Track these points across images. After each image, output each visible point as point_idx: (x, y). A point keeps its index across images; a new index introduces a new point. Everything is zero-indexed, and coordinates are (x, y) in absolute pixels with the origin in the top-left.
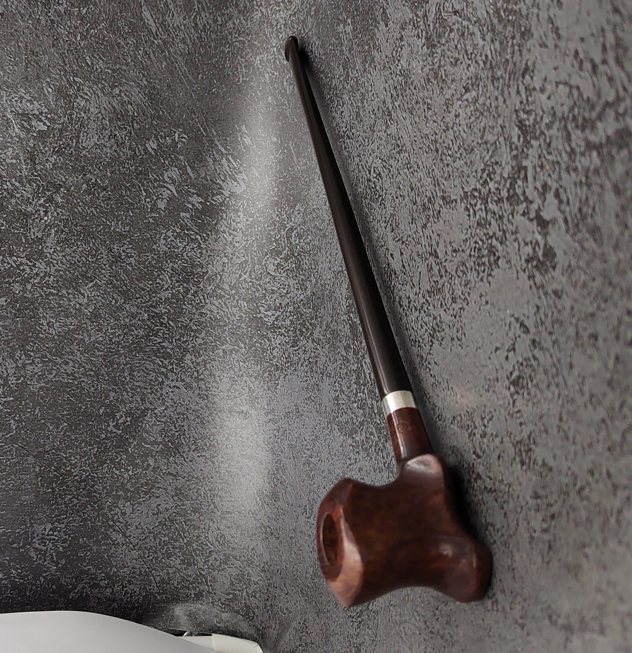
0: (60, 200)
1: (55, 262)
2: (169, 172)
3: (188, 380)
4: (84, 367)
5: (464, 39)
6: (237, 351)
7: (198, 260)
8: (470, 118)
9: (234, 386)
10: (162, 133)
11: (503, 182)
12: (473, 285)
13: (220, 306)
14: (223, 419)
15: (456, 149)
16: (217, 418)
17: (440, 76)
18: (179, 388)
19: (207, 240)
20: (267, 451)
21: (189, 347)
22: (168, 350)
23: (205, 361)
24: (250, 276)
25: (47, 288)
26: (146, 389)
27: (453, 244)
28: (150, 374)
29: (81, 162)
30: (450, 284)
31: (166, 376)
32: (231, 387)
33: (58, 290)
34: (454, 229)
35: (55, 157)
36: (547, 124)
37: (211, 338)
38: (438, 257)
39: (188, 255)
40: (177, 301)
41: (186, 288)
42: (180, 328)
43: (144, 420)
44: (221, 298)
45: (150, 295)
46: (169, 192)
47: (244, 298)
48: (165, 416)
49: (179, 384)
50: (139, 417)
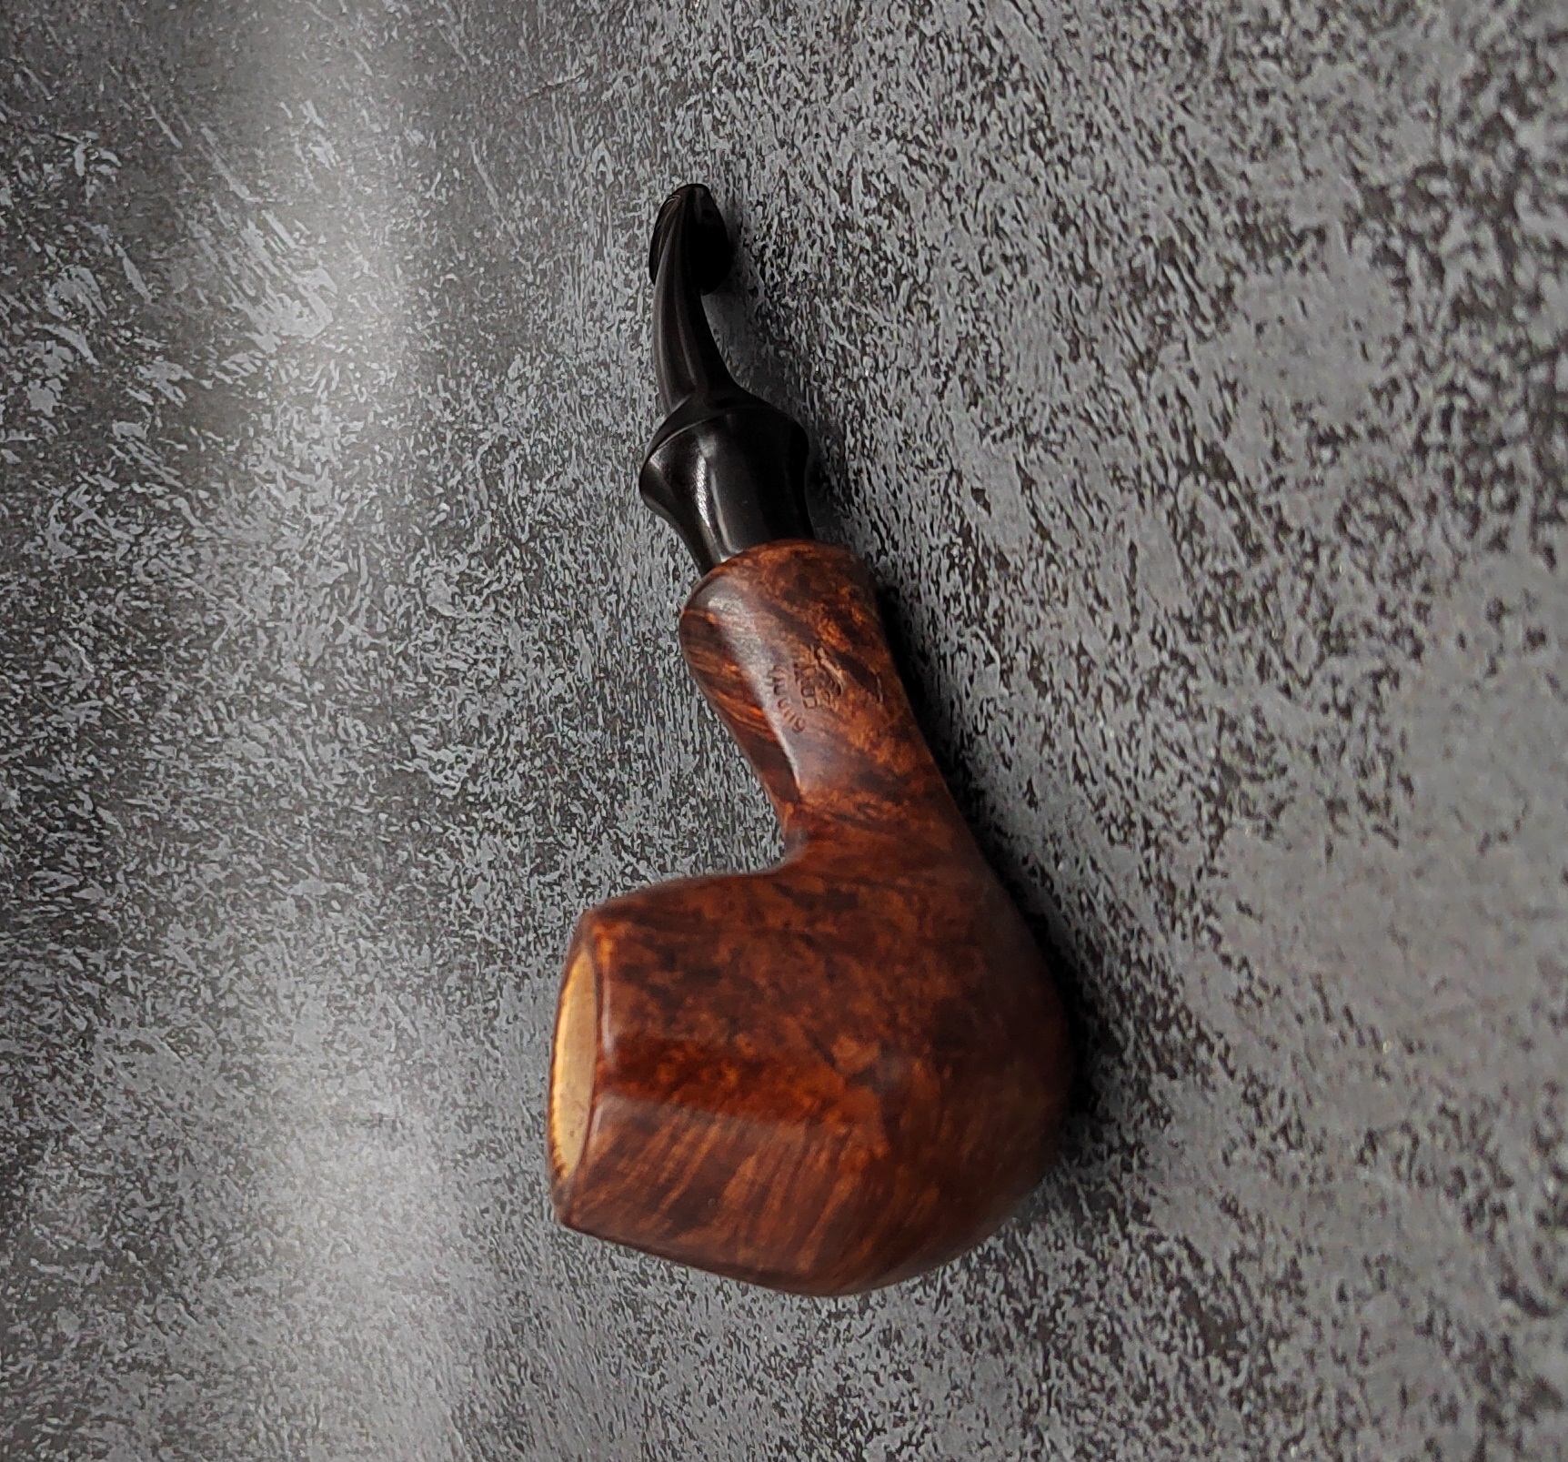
2: (61, 285)
3: (180, 1017)
6: (345, 901)
7: (188, 582)
9: (346, 1027)
10: (27, 151)
13: (274, 742)
14: (316, 1152)
18: (150, 1050)
19: (213, 511)
21: (176, 896)
22: (103, 915)
23: (237, 945)
24: (370, 625)
26: (32, 1061)
27: (1315, 413)
28: (41, 1008)
31: (100, 1010)
32: (334, 1033)
34: (1314, 348)
37: (247, 859)
39: (151, 568)
40: (120, 735)
41: (149, 684)
42: (139, 831)
43: (33, 1175)
44: (276, 714)
45: (23, 721)
46: (67, 353)
47: (354, 709)
48: (106, 1156)
49: (145, 1036)
50: (14, 1168)
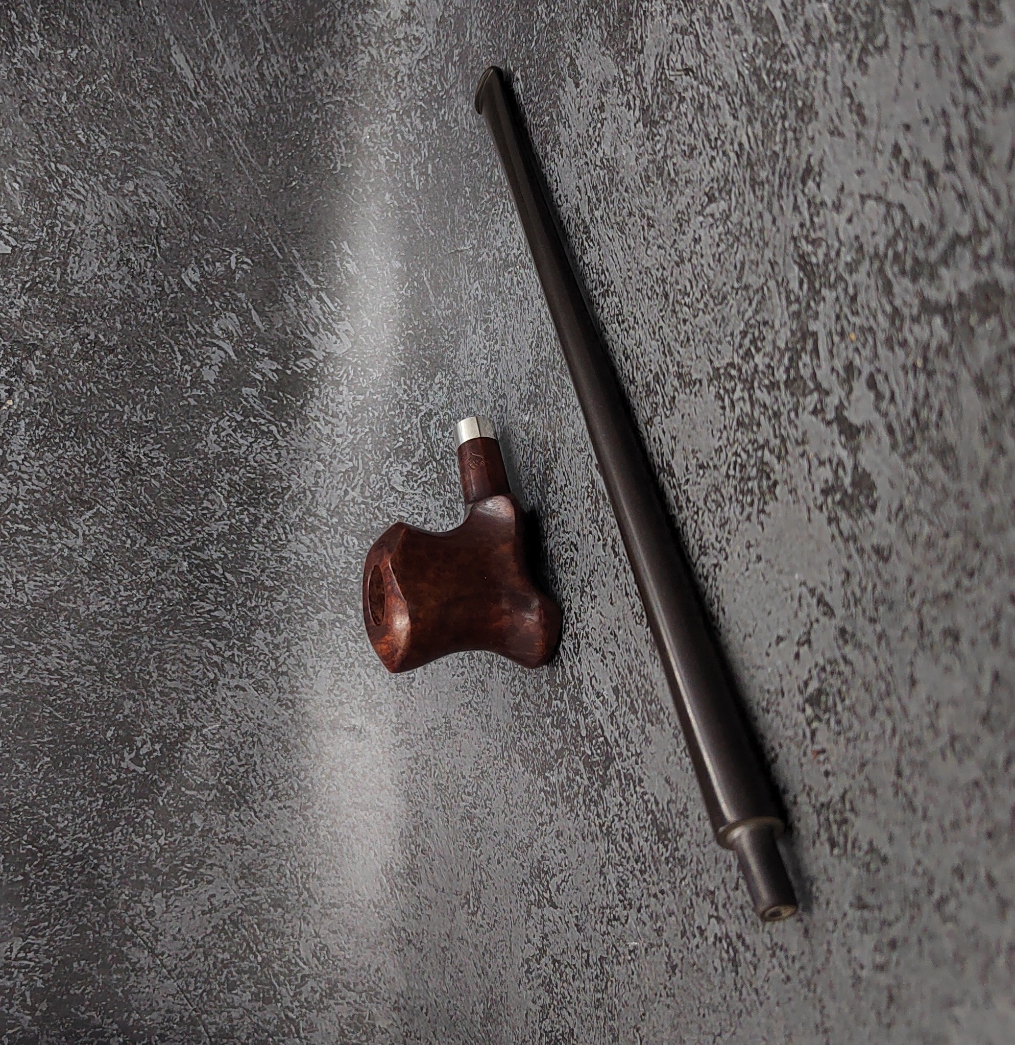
0: (35, 371)
1: (25, 476)
2: (221, 321)
3: (260, 675)
4: (77, 658)
5: (702, 115)
6: (343, 623)
7: (274, 466)
8: (718, 245)
9: (339, 683)
10: (208, 256)
11: (777, 356)
12: (734, 526)
13: (312, 545)
14: (322, 741)
15: (699, 296)
16: (311, 740)
17: (666, 172)
18: (244, 690)
19: (288, 433)
20: (398, 796)
21: (260, 617)
22: (225, 624)
23: (289, 642)
24: (362, 493)
25: (12, 522)
26: (187, 692)
27: (698, 455)
28: (193, 667)
29: (70, 305)
30: (696, 522)
31: (221, 669)
32: (334, 685)
33: (33, 526)
34: (698, 429)
35: (26, 299)
36: (847, 264)
37: (296, 600)
38: (673, 476)
39: (259, 458)
40: (239, 539)
41: (254, 515)
42: (244, 584)
43: (185, 747)
44: (313, 531)
45: (192, 529)
46: (222, 354)
47: (352, 532)
48: (220, 739)
49: (244, 683)
50: (176, 743)
